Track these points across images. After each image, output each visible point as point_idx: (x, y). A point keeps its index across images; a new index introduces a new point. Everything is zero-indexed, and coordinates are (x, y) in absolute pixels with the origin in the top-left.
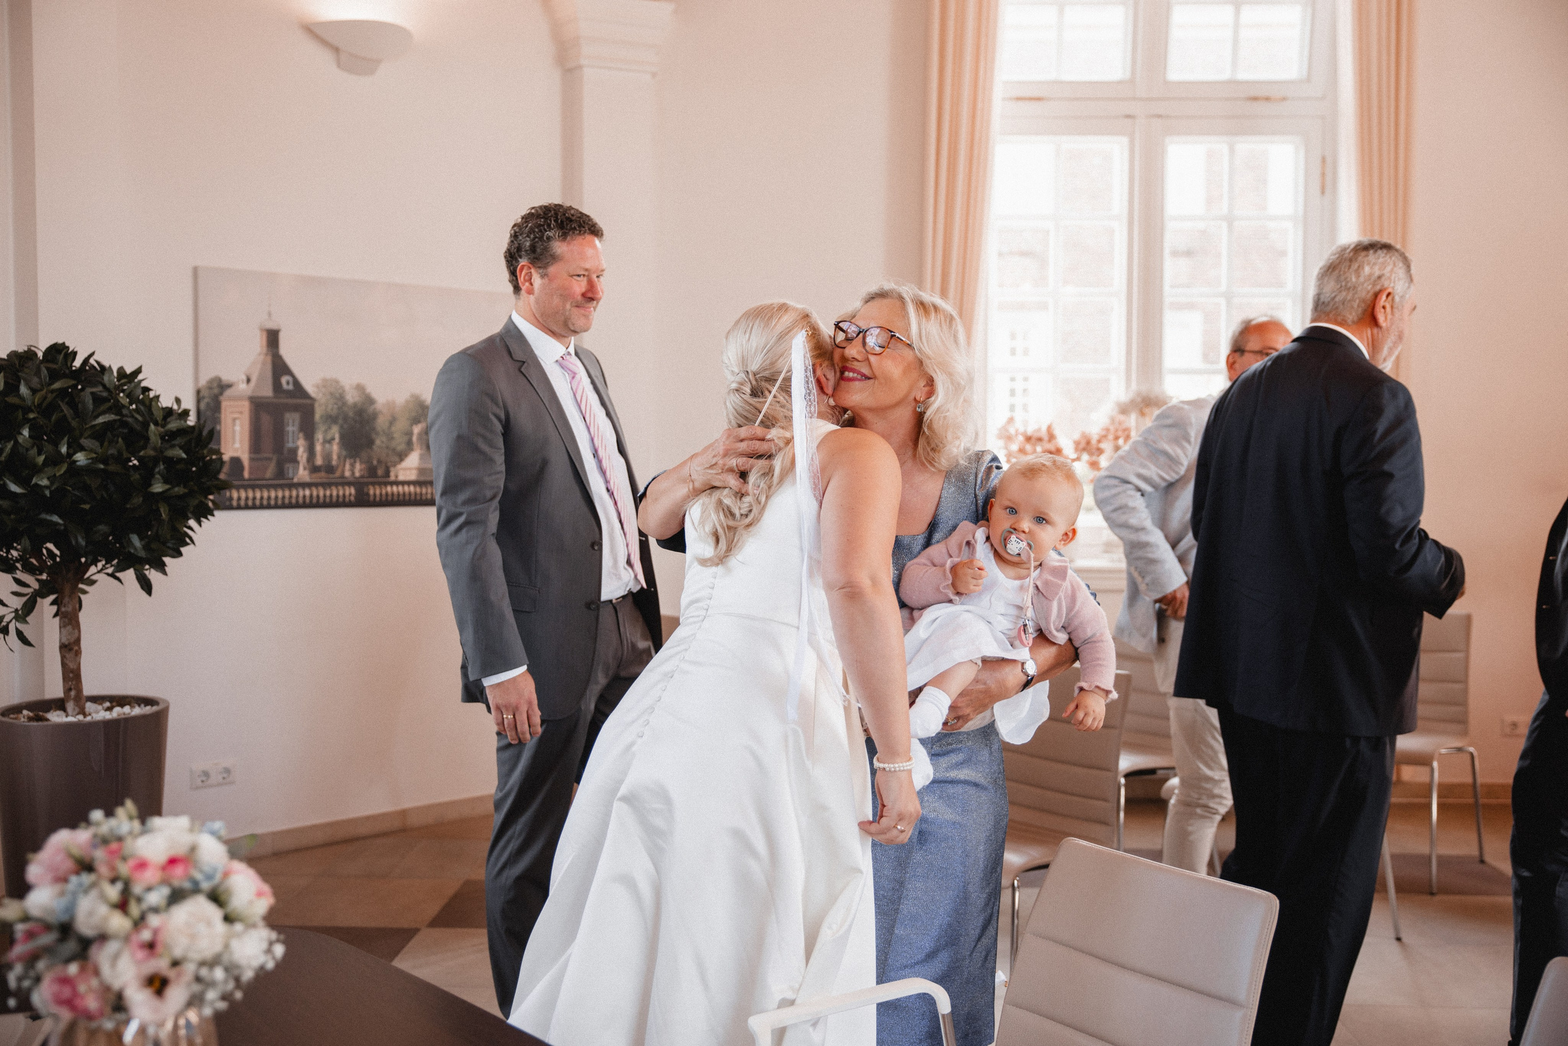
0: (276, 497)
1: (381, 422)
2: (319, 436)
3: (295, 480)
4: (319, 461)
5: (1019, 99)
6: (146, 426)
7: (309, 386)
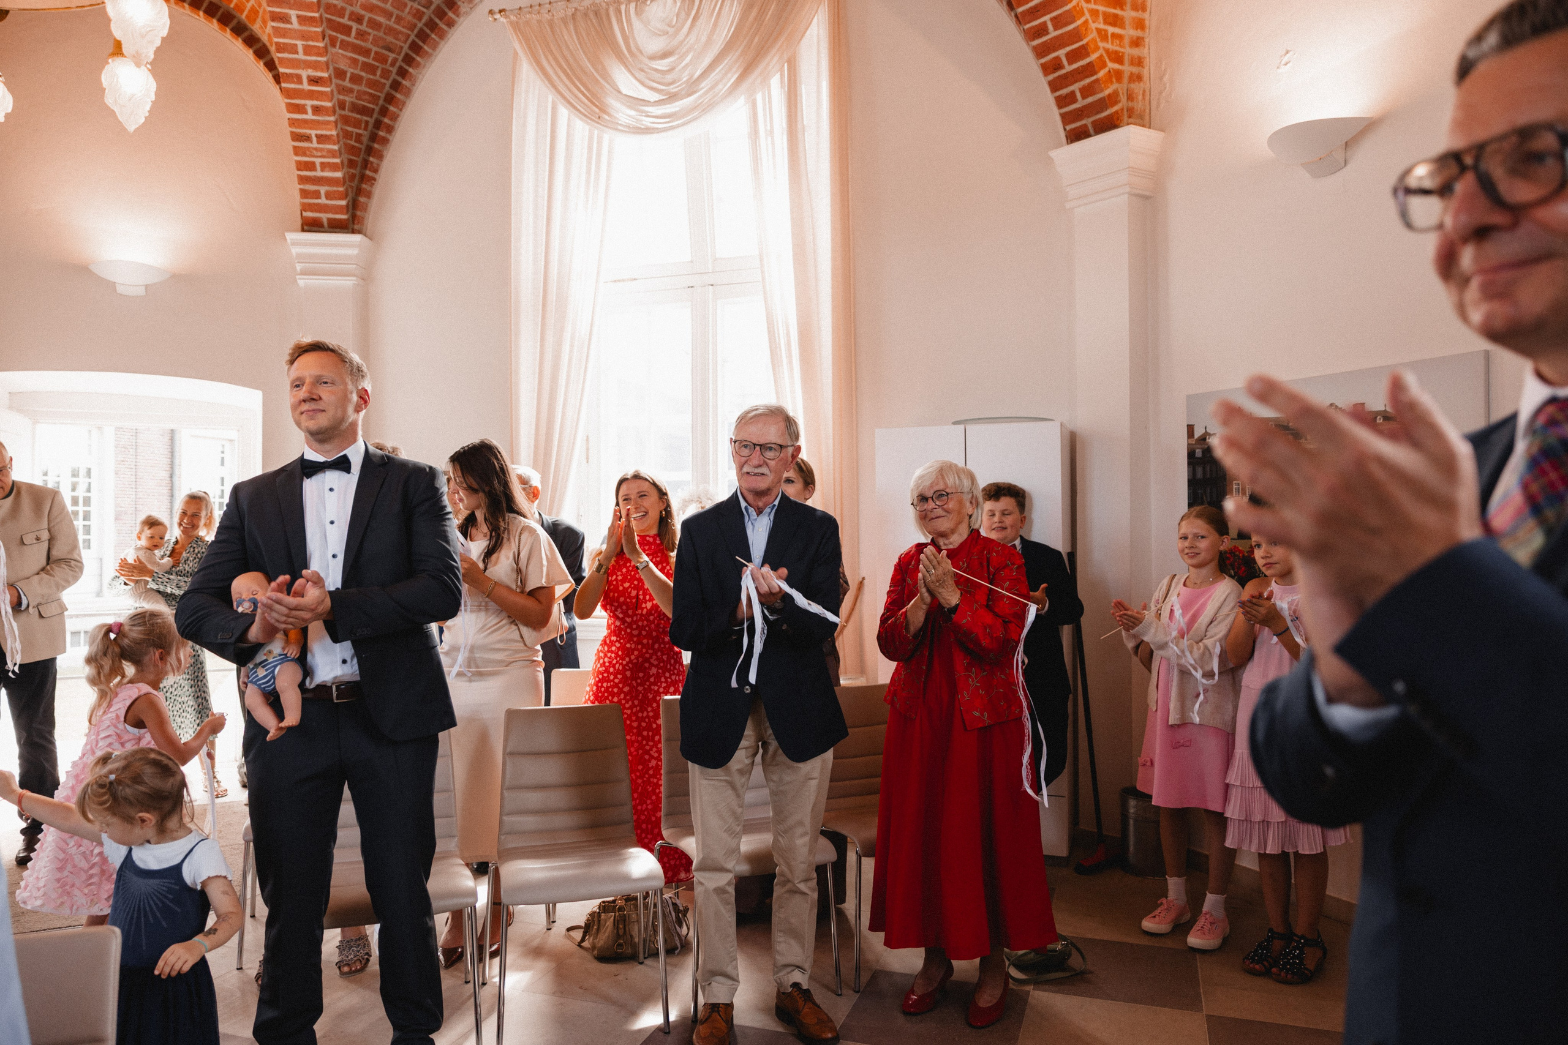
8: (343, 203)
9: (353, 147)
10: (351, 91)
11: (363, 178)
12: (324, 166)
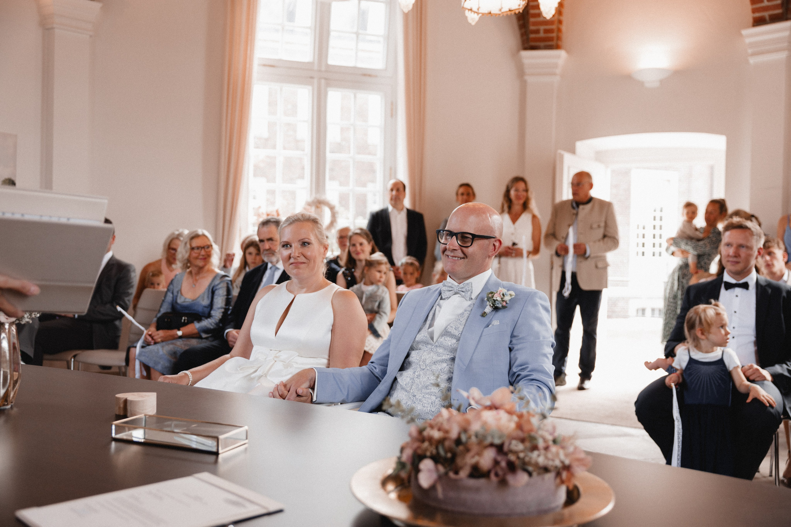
5: (264, 65)
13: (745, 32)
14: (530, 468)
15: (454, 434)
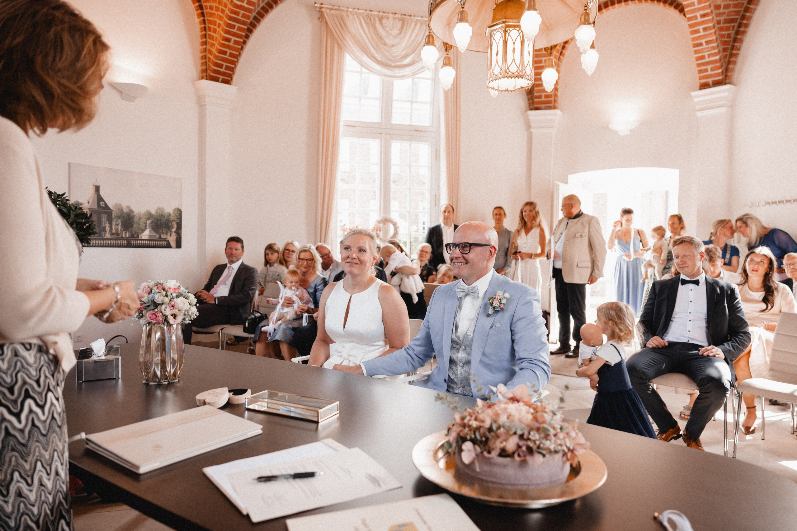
0: (98, 243)
1: (136, 219)
2: (114, 223)
3: (105, 238)
4: (114, 231)
5: (347, 126)
6: (69, 212)
7: (110, 205)
8: (720, 71)
9: (726, 41)
10: (724, 13)
11: (731, 55)
12: (709, 56)
13: (693, 94)
14: (544, 452)
15: (487, 424)
